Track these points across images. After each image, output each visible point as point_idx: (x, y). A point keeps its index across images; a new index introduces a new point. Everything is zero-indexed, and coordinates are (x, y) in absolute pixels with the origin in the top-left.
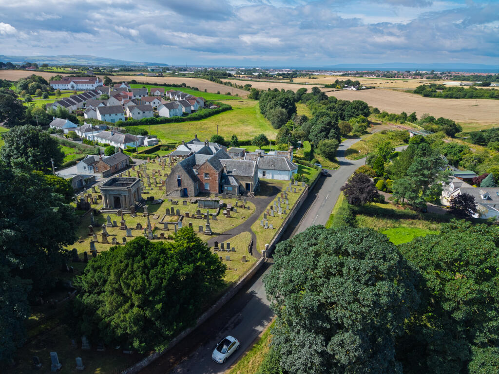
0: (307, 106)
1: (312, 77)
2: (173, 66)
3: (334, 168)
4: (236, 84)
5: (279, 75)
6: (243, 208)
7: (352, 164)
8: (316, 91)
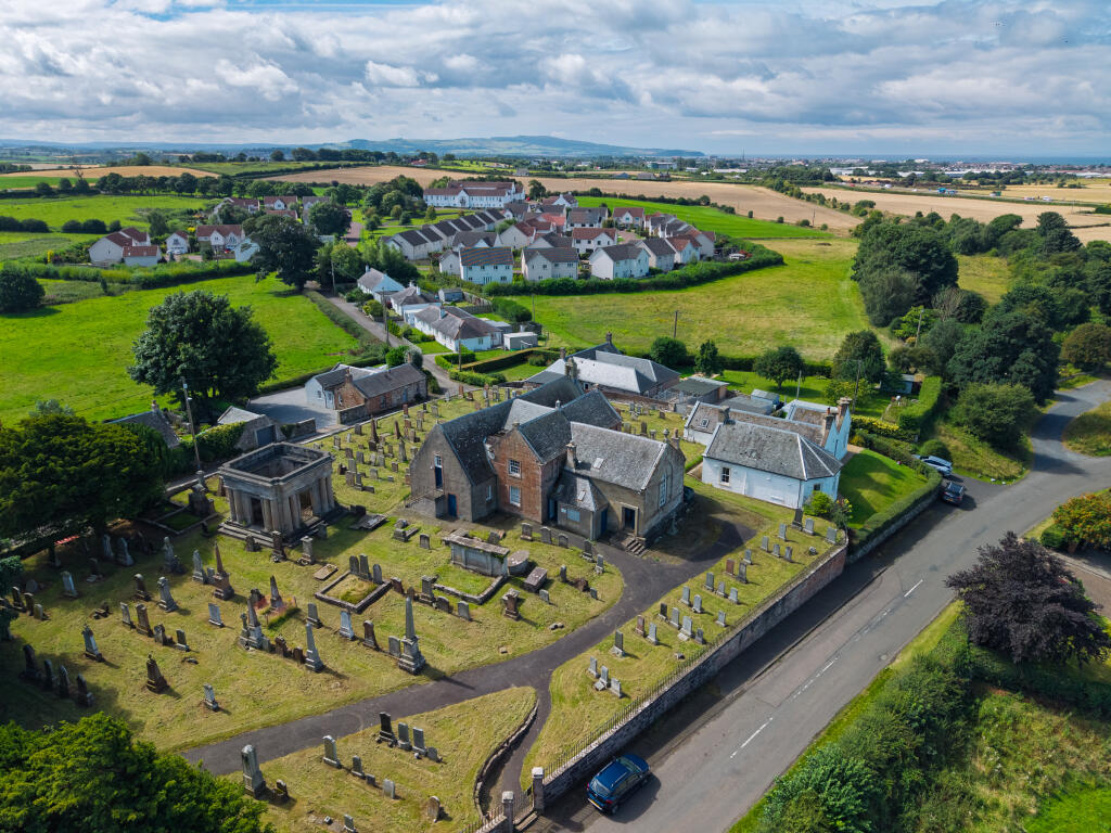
0: (1009, 264)
1: (1071, 182)
2: (712, 157)
3: (999, 479)
4: (835, 200)
5: (971, 177)
6: (581, 587)
7: (1078, 471)
8: (1050, 222)
